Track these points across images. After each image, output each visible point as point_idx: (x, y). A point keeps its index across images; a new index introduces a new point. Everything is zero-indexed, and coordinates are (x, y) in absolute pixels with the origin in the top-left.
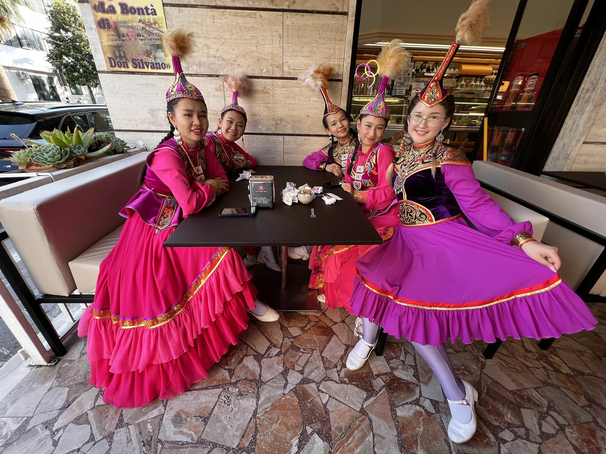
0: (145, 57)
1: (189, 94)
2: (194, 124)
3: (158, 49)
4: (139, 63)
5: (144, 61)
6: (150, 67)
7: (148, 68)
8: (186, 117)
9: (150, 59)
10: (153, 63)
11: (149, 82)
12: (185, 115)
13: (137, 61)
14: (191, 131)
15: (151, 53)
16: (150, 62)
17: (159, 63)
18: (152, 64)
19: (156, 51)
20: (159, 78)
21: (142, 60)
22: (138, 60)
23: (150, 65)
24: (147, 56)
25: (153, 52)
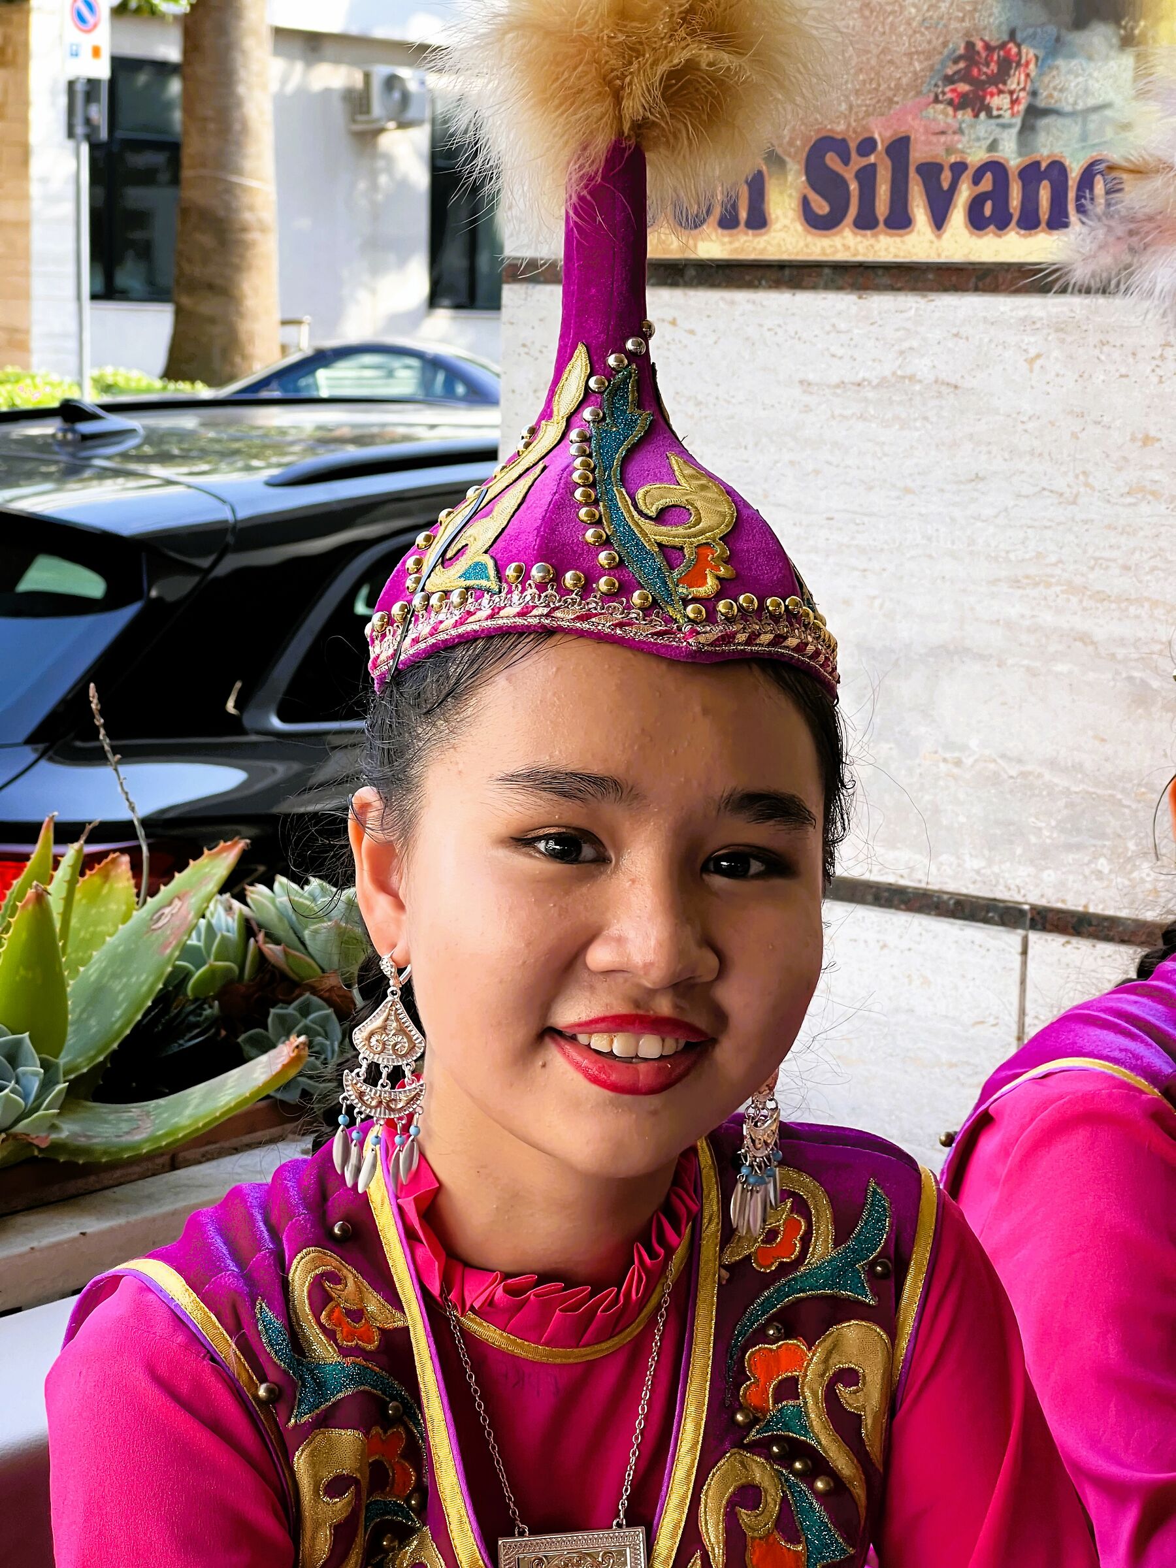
0: (941, 115)
1: (623, 590)
2: (599, 956)
3: (1080, 23)
4: (867, 177)
5: (918, 154)
6: (958, 216)
7: (939, 220)
8: (533, 865)
9: (984, 127)
10: (996, 168)
11: (922, 366)
12: (522, 841)
13: (858, 162)
14: (547, 1034)
15: (1007, 66)
16: (977, 156)
17: (1058, 170)
18: (987, 184)
19: (1056, 48)
20: (1028, 324)
21: (899, 148)
22: (867, 145)
23: (964, 194)
24: (961, 103)
25: (1028, 52)
